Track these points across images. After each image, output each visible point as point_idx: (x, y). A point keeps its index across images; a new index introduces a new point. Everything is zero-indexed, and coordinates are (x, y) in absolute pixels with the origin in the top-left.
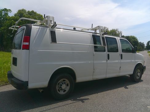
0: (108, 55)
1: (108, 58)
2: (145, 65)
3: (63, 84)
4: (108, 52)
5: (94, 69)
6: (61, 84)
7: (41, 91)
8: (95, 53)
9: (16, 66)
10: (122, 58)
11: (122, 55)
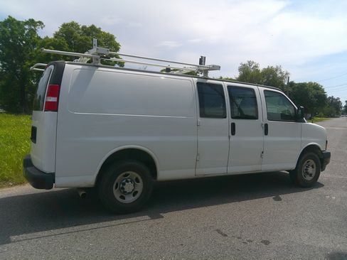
0: (233, 125)
1: (233, 132)
2: (327, 151)
3: (128, 182)
4: (232, 118)
5: (198, 155)
6: (124, 181)
7: (81, 194)
8: (200, 119)
9: (35, 143)
10: (266, 133)
11: (266, 125)
